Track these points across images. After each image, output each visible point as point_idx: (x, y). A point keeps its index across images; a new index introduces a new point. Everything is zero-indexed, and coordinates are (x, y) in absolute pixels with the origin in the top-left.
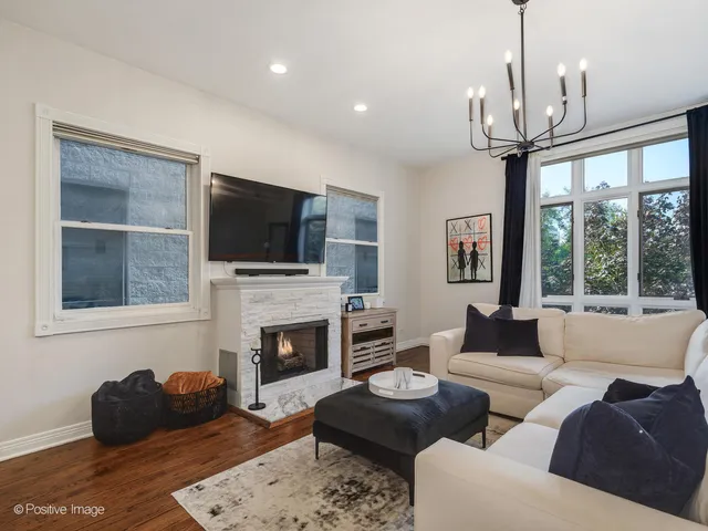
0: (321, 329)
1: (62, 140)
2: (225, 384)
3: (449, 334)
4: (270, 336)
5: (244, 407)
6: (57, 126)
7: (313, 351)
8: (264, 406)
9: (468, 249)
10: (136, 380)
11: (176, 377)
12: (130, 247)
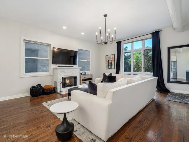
0: (75, 78)
1: (25, 42)
2: (55, 87)
4: (64, 79)
5: (58, 92)
6: (24, 40)
7: (73, 82)
8: (62, 92)
9: (110, 62)
10: (38, 86)
11: (46, 86)
12: (39, 61)
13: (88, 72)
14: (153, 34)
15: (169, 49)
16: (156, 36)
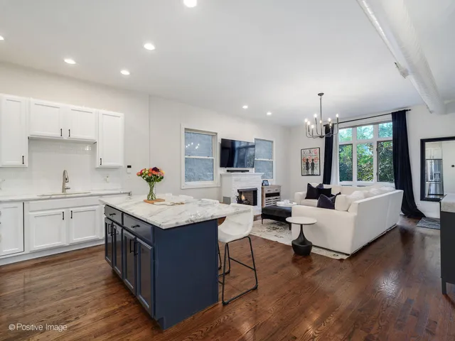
0: (255, 192)
1: (186, 132)
3: (301, 193)
4: (240, 192)
6: (186, 129)
7: (252, 199)
9: (310, 162)
13: (272, 182)
14: (394, 114)
15: (423, 142)
16: (400, 118)
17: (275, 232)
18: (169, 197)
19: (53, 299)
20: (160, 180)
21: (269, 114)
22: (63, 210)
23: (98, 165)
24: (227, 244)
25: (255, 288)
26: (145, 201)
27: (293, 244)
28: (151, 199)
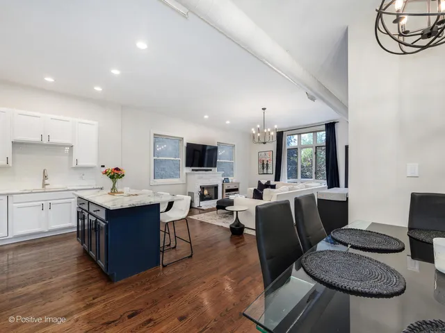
0: (216, 188)
4: (203, 188)
5: (196, 207)
6: (155, 135)
7: (214, 194)
8: (201, 206)
9: (265, 163)
14: (327, 125)
15: (347, 148)
16: (331, 128)
17: (224, 219)
18: (127, 190)
19: (31, 268)
20: (121, 177)
21: (228, 122)
22: (43, 202)
23: (74, 165)
24: (167, 223)
25: (191, 256)
26: (109, 194)
27: (231, 227)
28: (114, 191)
